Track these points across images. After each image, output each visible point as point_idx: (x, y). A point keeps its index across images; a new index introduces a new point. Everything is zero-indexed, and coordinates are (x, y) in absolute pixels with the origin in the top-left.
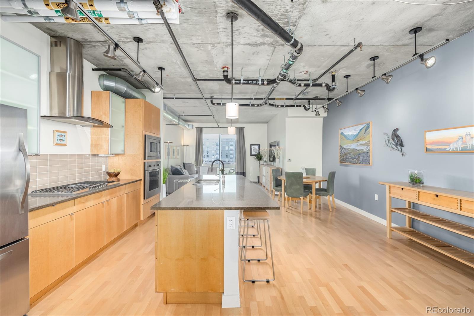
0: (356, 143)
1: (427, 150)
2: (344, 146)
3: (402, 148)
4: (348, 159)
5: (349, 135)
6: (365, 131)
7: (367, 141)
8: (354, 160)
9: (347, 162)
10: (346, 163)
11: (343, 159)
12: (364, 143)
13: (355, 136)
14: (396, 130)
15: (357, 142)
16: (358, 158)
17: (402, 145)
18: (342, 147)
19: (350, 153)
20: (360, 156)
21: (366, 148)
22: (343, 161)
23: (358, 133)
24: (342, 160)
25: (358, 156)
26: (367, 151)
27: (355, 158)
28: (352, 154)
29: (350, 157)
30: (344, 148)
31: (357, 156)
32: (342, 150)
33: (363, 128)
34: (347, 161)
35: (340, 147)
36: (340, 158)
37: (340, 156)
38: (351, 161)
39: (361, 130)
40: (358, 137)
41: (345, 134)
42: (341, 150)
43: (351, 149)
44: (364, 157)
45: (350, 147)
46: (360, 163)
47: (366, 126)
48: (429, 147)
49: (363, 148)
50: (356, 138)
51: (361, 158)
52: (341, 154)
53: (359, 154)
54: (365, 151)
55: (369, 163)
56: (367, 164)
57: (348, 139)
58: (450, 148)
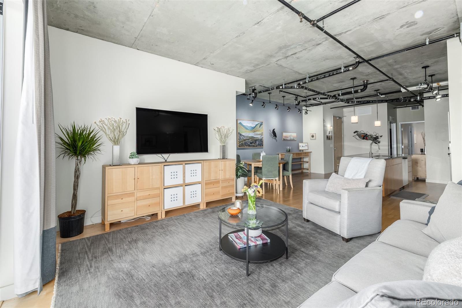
0: (254, 133)
1: (284, 139)
2: (243, 134)
3: (276, 138)
5: (247, 126)
6: (260, 127)
7: (261, 133)
10: (245, 147)
11: (242, 144)
12: (259, 133)
13: (253, 128)
14: (274, 130)
17: (276, 137)
18: (240, 134)
19: (249, 139)
23: (255, 127)
25: (255, 142)
27: (253, 143)
28: (250, 140)
29: (249, 142)
30: (243, 136)
33: (258, 124)
34: (246, 145)
36: (239, 143)
38: (250, 145)
39: (257, 125)
40: (255, 129)
41: (244, 124)
42: (240, 137)
43: (249, 137)
44: (259, 142)
45: (249, 135)
46: (256, 146)
47: (261, 123)
48: (284, 138)
49: (259, 137)
50: (253, 129)
51: (257, 143)
52: (240, 140)
53: (256, 140)
54: (260, 138)
55: (263, 146)
56: (261, 146)
57: (247, 129)
58: (289, 138)
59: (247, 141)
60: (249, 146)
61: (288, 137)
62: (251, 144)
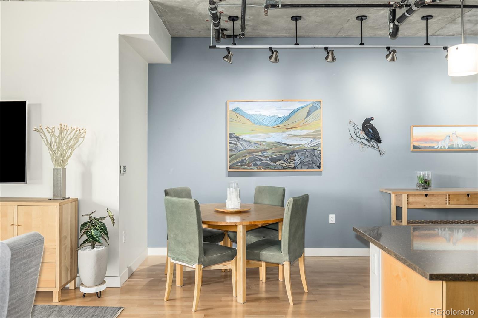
1: (414, 147)
3: (379, 144)
4: (258, 163)
6: (308, 115)
7: (312, 131)
8: (278, 163)
9: (255, 167)
10: (252, 169)
11: (242, 162)
13: (281, 119)
14: (368, 120)
15: (287, 130)
16: (290, 158)
17: (379, 140)
18: (238, 138)
19: (265, 150)
20: (294, 155)
21: (310, 143)
22: (242, 165)
23: (290, 116)
24: (239, 164)
25: (290, 156)
26: (313, 148)
27: (280, 160)
29: (266, 157)
30: (245, 141)
31: (287, 156)
32: (238, 144)
33: (302, 107)
34: (255, 165)
35: (230, 137)
36: (230, 162)
37: (230, 157)
39: (295, 111)
40: (289, 122)
41: (248, 113)
42: (235, 144)
43: (269, 144)
44: (306, 157)
46: (294, 168)
47: (311, 105)
48: (416, 144)
50: (283, 123)
51: (298, 159)
52: (233, 153)
53: (293, 152)
54: (308, 147)
55: (319, 167)
56: (313, 168)
57: (259, 123)
58: (438, 146)
59: (260, 154)
60: (267, 166)
61: (437, 141)
62: (272, 163)
